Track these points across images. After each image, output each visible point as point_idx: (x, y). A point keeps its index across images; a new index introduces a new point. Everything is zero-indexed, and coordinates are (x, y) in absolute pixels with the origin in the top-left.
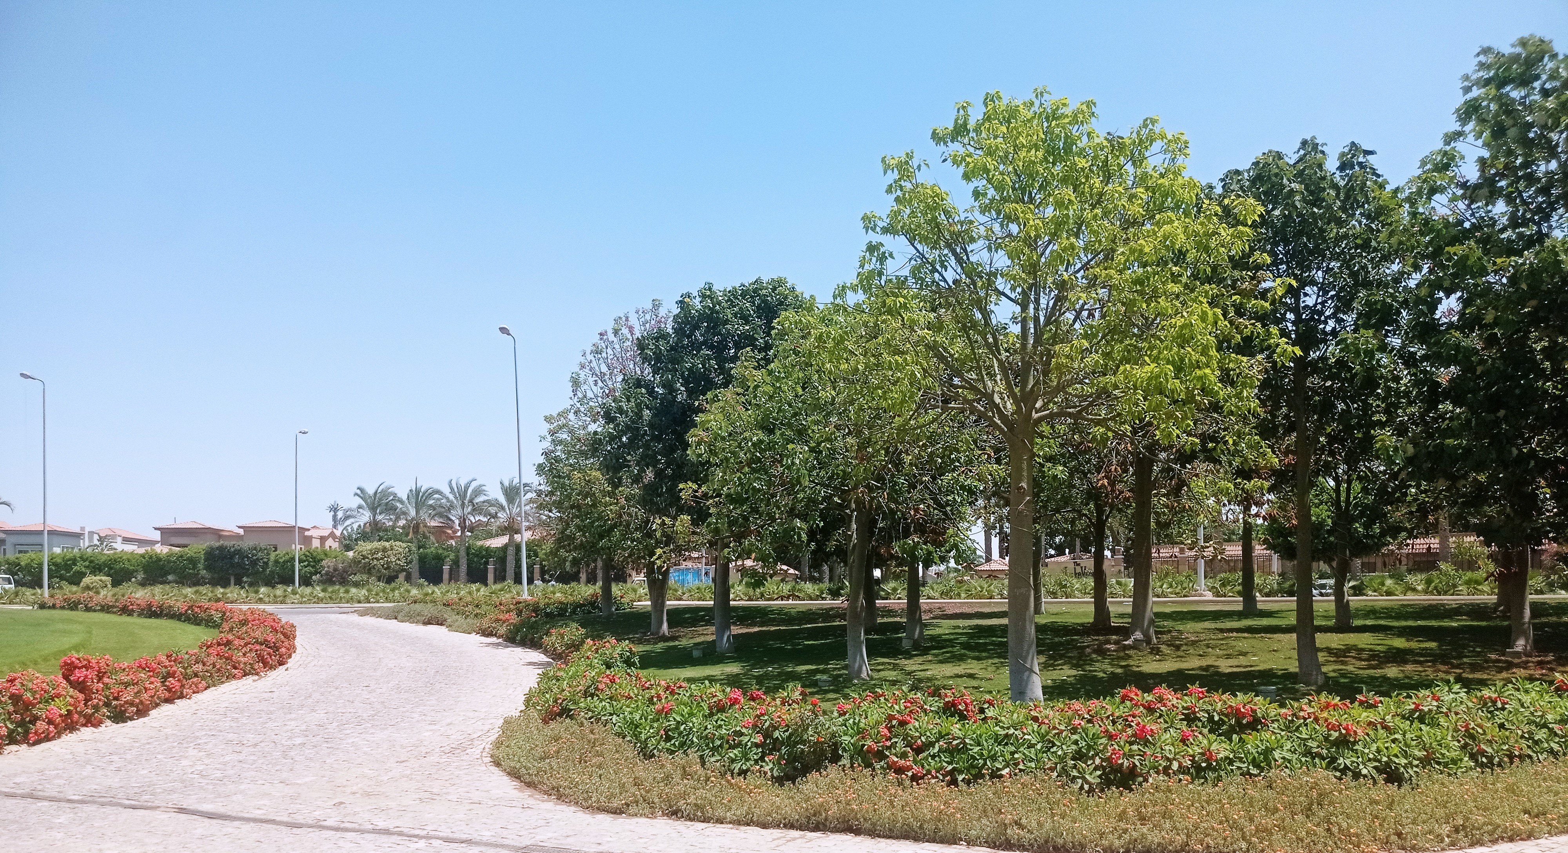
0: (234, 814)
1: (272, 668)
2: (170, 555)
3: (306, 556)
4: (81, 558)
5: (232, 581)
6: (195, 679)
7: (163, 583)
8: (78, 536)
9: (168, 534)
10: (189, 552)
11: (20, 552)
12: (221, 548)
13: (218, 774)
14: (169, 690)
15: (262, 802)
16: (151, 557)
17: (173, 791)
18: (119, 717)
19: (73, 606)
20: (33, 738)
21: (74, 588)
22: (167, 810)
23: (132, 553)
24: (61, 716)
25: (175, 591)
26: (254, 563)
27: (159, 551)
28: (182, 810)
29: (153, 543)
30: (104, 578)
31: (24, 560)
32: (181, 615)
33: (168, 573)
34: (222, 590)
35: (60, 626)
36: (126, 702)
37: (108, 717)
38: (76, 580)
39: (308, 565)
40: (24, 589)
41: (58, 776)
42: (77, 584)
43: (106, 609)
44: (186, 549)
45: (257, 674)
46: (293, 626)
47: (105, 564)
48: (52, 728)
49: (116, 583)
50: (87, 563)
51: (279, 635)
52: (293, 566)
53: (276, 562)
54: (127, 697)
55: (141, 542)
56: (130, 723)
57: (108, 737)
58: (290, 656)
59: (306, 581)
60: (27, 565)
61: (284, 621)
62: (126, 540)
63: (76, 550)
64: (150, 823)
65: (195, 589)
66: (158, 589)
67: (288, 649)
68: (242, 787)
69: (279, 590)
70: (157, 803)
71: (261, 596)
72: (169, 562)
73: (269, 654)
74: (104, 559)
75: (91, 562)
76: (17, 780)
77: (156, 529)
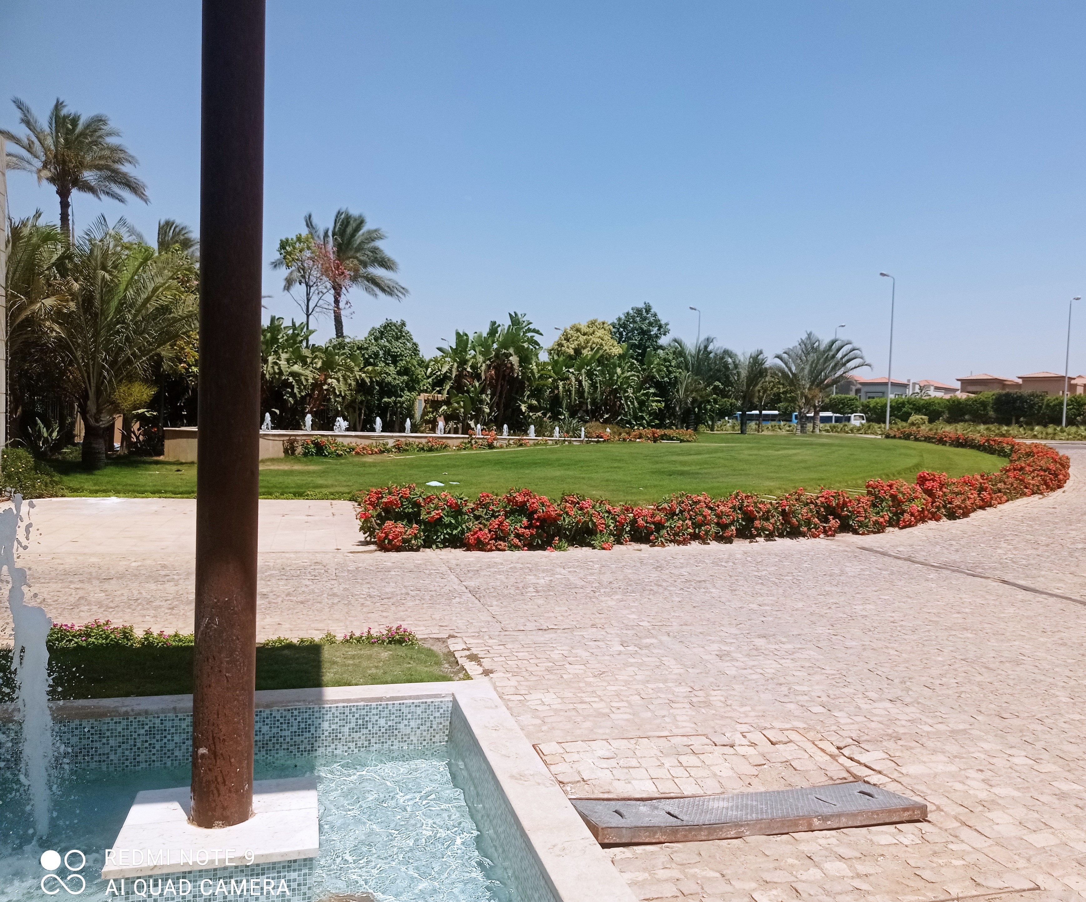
0: (1041, 590)
1: (1053, 490)
2: (968, 399)
3: (1072, 401)
4: (908, 402)
5: (1014, 421)
6: (999, 494)
7: (962, 421)
8: (905, 386)
9: (966, 384)
10: (982, 397)
11: (869, 398)
12: (1007, 395)
13: (1024, 562)
14: (983, 500)
15: (1059, 585)
16: (954, 402)
17: (995, 569)
18: (952, 516)
19: (907, 437)
20: (902, 524)
21: (904, 424)
22: (995, 580)
23: (941, 399)
24: (918, 511)
25: (972, 428)
26: (1031, 406)
27: (959, 397)
28: (1004, 582)
29: (955, 390)
30: (923, 417)
31: (872, 403)
32: (980, 446)
33: (964, 414)
34: (1006, 428)
35: (903, 451)
36: (956, 506)
37: (945, 515)
38: (905, 418)
39: (1073, 408)
40: (874, 424)
41: (921, 550)
42: (905, 420)
43: (928, 439)
44: (980, 396)
45: (1042, 494)
46: (1068, 458)
47: (923, 406)
48: (913, 519)
49: (931, 421)
50: (911, 406)
51: (1058, 465)
52: (1061, 410)
53: (1048, 405)
54: (957, 502)
55: (947, 390)
56: (958, 521)
57: (946, 528)
58: (1065, 482)
59: (1071, 422)
60: (874, 407)
61: (1061, 454)
62: (937, 389)
63: (904, 397)
64: (986, 587)
65: (986, 426)
66: (960, 426)
67: (1065, 476)
68: (1043, 573)
69: (1050, 429)
70: (987, 575)
71: (1035, 433)
72: (967, 405)
73: (1051, 479)
74: (922, 402)
75: (914, 405)
76: (899, 549)
77: (958, 380)
